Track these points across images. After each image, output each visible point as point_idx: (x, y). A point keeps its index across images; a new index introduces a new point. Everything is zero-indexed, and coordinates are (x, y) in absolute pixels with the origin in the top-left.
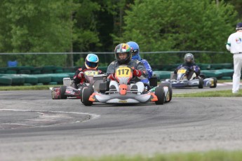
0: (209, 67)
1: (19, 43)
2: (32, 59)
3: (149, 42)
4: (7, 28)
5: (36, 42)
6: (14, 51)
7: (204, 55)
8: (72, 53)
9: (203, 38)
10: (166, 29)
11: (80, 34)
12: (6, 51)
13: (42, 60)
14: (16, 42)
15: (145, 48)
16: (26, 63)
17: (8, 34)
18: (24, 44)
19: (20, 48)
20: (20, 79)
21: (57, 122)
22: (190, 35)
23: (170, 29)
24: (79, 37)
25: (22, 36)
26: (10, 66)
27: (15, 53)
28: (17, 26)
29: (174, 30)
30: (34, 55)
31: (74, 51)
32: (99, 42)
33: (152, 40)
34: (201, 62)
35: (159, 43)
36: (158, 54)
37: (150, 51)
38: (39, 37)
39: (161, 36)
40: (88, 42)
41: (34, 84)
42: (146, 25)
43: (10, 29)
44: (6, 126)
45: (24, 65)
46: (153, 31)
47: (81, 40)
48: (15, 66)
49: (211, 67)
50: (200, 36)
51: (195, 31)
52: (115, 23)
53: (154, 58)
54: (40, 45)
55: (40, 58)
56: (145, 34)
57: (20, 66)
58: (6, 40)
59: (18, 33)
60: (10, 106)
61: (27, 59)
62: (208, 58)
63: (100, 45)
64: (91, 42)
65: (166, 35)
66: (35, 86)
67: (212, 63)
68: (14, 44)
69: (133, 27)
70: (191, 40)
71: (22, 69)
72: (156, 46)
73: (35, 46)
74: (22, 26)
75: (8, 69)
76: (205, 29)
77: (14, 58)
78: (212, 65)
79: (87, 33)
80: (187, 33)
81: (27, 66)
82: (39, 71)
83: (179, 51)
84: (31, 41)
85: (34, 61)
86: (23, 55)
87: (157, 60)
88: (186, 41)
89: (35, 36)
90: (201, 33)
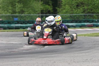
0: (97, 21)
1: (19, 10)
2: (24, 17)
3: (72, 10)
4: (14, 4)
5: (26, 10)
6: (17, 13)
7: (95, 16)
8: (40, 15)
9: (94, 8)
10: (79, 5)
11: (44, 7)
12: (13, 14)
13: (28, 17)
14: (18, 10)
15: (71, 13)
16: (21, 19)
17: (14, 6)
18: (21, 11)
19: (19, 12)
20: (18, 26)
21: (30, 49)
22: (89, 7)
23: (81, 5)
24: (44, 8)
25: (20, 7)
26: (15, 20)
27: (17, 14)
28: (18, 4)
29: (82, 5)
30: (25, 15)
31: (41, 14)
32: (52, 10)
33: (74, 9)
34: (93, 18)
35: (76, 10)
36: (76, 15)
37: (72, 14)
38: (27, 8)
39: (77, 8)
40: (47, 10)
41: (24, 28)
42: (71, 3)
43: (15, 5)
44: (9, 51)
45: (21, 20)
46: (74, 6)
47: (44, 9)
48: (17, 20)
49: (98, 21)
50: (93, 7)
51: (91, 5)
52: (58, 2)
53: (74, 17)
54: (27, 11)
55: (27, 17)
56: (70, 7)
57: (19, 20)
58: (14, 9)
59: (18, 6)
60: (12, 41)
61: (22, 17)
62: (96, 17)
63: (52, 11)
64: (48, 10)
65: (79, 7)
66: (24, 30)
67: (98, 19)
68: (17, 11)
69: (66, 4)
70: (90, 9)
71: (20, 21)
72: (75, 12)
73: (26, 12)
74: (20, 3)
75: (14, 21)
76: (96, 5)
77: (16, 17)
78: (98, 20)
79: (47, 6)
80: (88, 6)
81: (22, 20)
82: (27, 22)
83: (84, 14)
84: (24, 10)
85: (25, 18)
86: (20, 16)
87: (75, 17)
88: (87, 10)
89: (25, 8)
90: (94, 6)
